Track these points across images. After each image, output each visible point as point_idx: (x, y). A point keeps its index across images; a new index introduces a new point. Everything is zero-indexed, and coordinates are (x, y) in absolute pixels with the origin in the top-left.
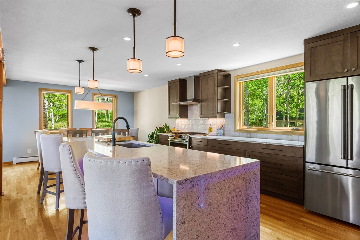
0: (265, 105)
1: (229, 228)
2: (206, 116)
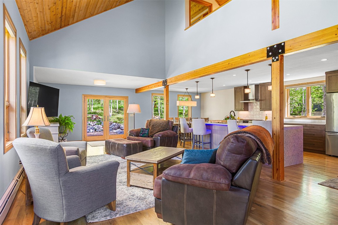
0: (303, 98)
1: (293, 145)
2: (264, 109)
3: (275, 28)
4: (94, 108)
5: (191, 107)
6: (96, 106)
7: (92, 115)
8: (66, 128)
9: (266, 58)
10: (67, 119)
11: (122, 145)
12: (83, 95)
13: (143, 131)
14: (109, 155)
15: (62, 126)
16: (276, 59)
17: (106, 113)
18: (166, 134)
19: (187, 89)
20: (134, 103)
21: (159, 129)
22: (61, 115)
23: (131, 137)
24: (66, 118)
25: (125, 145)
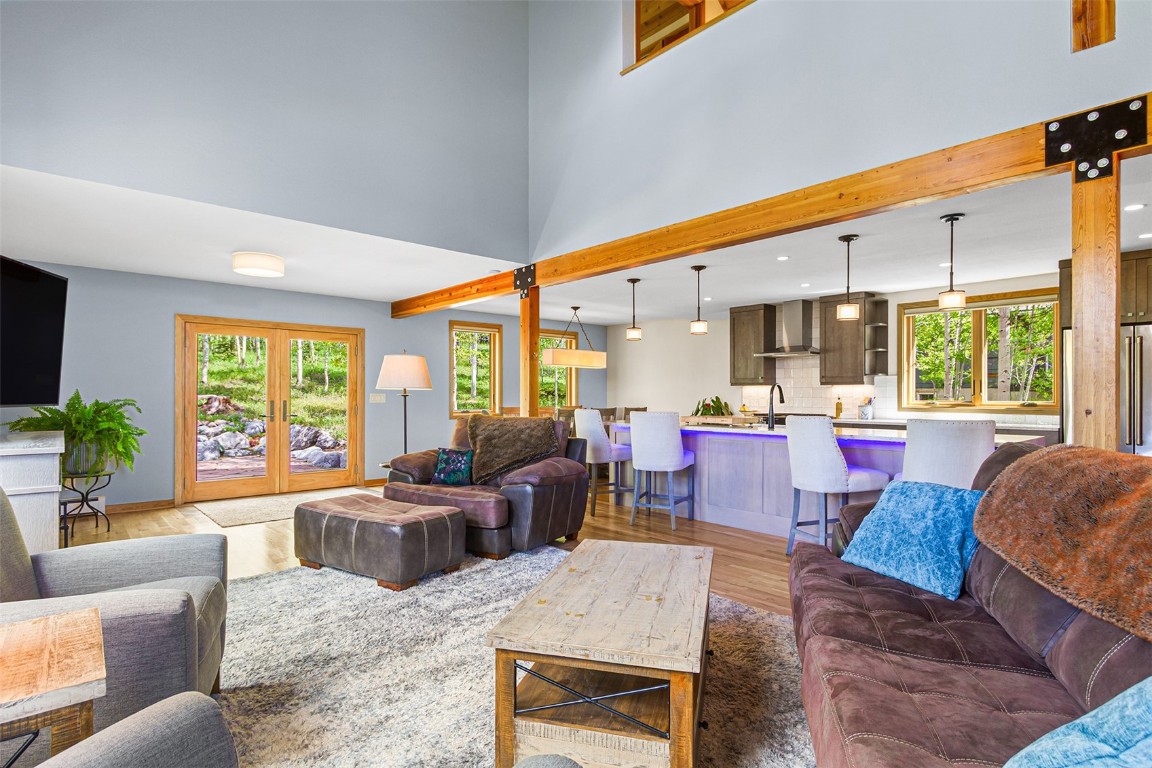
2: (837, 380)
3: (1085, 42)
4: (211, 374)
5: (577, 369)
6: (219, 366)
7: (209, 396)
8: (100, 452)
9: (1041, 166)
10: (106, 415)
11: (383, 528)
12: (181, 316)
13: (447, 462)
14: (312, 571)
15: (83, 447)
16: (1100, 169)
17: (277, 388)
18: (554, 474)
19: (576, 308)
20: (405, 352)
21: (518, 453)
22: (76, 399)
23: (400, 485)
24: (99, 408)
25: (397, 529)
